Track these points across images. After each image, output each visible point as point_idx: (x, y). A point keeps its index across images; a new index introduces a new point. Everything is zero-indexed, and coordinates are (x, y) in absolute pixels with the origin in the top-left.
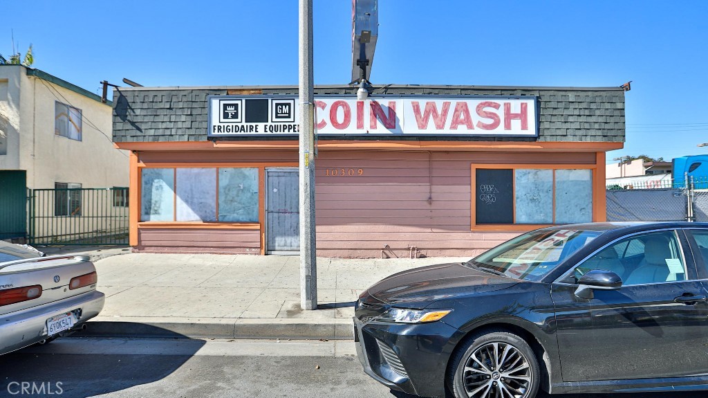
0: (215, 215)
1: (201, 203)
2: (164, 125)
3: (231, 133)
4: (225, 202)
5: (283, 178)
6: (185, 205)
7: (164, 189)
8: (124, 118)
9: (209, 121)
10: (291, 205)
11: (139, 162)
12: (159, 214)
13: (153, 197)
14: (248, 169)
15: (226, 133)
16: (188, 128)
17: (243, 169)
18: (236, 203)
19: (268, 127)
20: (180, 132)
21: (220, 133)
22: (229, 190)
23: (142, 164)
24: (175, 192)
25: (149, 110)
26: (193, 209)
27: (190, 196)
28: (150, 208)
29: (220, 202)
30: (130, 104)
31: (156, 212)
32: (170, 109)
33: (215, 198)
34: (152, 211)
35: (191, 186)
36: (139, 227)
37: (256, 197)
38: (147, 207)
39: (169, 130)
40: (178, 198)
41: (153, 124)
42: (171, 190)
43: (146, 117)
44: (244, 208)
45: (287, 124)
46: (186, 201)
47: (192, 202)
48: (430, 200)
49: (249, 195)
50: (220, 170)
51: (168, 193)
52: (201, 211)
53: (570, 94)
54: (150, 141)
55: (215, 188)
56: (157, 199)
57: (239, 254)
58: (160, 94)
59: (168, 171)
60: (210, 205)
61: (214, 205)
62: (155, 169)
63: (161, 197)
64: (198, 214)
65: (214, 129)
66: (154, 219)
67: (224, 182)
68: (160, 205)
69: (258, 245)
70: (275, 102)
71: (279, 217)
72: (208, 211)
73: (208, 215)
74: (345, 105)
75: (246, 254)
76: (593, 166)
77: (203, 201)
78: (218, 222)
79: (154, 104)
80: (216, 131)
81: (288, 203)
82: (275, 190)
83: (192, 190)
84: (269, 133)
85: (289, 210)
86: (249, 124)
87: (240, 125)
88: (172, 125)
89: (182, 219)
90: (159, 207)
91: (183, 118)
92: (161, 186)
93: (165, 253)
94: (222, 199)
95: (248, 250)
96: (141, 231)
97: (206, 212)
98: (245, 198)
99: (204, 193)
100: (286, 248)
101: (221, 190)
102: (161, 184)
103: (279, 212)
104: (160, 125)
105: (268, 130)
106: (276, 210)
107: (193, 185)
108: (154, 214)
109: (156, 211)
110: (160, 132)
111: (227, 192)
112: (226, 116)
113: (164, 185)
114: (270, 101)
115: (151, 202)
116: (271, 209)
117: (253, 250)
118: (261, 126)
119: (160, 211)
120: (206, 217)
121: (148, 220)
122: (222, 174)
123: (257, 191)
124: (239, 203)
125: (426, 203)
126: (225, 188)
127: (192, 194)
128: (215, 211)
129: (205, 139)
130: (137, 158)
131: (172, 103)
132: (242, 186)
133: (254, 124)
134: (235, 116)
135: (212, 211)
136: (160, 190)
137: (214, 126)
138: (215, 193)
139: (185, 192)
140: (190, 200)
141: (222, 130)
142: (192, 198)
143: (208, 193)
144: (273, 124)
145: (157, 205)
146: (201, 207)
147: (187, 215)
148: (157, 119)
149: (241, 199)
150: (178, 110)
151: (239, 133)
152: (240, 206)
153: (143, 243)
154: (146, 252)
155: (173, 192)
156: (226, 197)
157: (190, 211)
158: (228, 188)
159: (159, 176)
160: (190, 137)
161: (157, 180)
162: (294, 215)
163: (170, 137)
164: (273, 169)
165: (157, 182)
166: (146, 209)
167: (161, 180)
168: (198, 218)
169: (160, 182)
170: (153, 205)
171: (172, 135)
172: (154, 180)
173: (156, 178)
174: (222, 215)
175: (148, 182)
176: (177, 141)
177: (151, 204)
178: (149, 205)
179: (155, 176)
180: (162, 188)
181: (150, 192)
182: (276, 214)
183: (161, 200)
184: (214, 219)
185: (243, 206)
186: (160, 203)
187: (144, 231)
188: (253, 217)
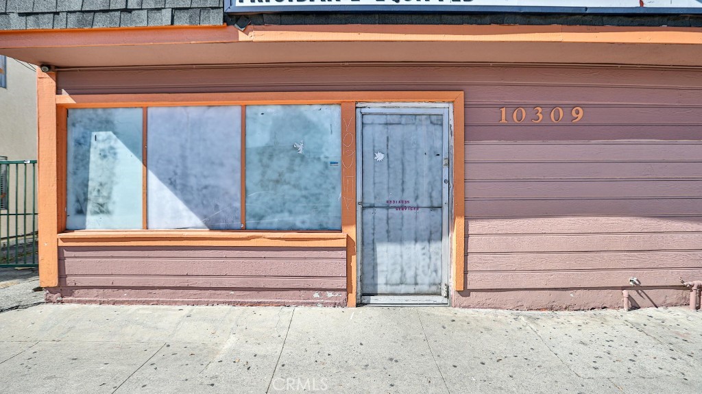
0: (238, 214)
1: (206, 187)
3: (285, 3)
4: (263, 184)
5: (399, 128)
6: (167, 193)
7: (119, 156)
10: (416, 189)
11: (58, 92)
12: (108, 212)
13: (92, 175)
14: (316, 107)
15: (273, 3)
17: (303, 109)
18: (286, 187)
21: (257, 4)
22: (271, 157)
23: (66, 99)
24: (145, 163)
26: (187, 202)
27: (179, 171)
28: (86, 200)
29: (249, 184)
31: (102, 209)
33: (238, 176)
34: (91, 207)
35: (182, 147)
36: (61, 244)
37: (335, 172)
38: (82, 199)
40: (151, 175)
42: (134, 157)
44: (305, 197)
46: (172, 184)
47: (184, 186)
49: (318, 167)
50: (249, 111)
51: (128, 162)
52: (205, 206)
54: (70, 26)
55: (238, 155)
56: (103, 180)
57: (297, 304)
59: (127, 114)
60: (227, 193)
61: (235, 190)
62: (100, 112)
63: (113, 174)
64: (197, 214)
66: (94, 225)
67: (259, 138)
68: (110, 193)
69: (342, 283)
71: (388, 219)
72: (221, 205)
73: (223, 215)
75: (313, 304)
77: (211, 181)
78: (245, 229)
81: (410, 185)
82: (380, 157)
83: (183, 157)
84: (388, 3)
85: (412, 203)
89: (160, 225)
90: (109, 198)
92: (112, 148)
93: (122, 302)
94: (254, 176)
95: (316, 295)
96: (66, 254)
97: (217, 207)
98: (308, 175)
99: (213, 163)
100: (403, 289)
101: (253, 158)
102: (112, 143)
103: (388, 208)
106: (383, 201)
107: (188, 145)
108: (96, 213)
109: (102, 205)
111: (265, 160)
113: (120, 146)
115: (87, 186)
116: (370, 200)
117: (330, 294)
119: (110, 207)
120: (217, 219)
121: (83, 228)
122: (254, 120)
123: (338, 159)
124: (296, 186)
126: (262, 152)
127: (185, 167)
128: (238, 204)
129: (216, 19)
130: (54, 83)
132: (301, 147)
135: (231, 206)
136: (110, 158)
138: (238, 164)
139: (169, 162)
140: (178, 181)
142: (185, 175)
143: (222, 165)
145: (105, 194)
146: (204, 196)
147: (172, 214)
149: (300, 178)
152: (297, 193)
153: (70, 281)
154: (79, 302)
155: (139, 164)
156: (263, 174)
157: (181, 206)
158: (269, 152)
159: (107, 125)
160: (177, 13)
161: (102, 135)
162: (423, 214)
163: (125, 16)
164: (375, 107)
165: (104, 141)
166: (78, 201)
167: (110, 133)
168: (199, 222)
169: (109, 138)
170: (95, 193)
171: (130, 11)
172: (94, 134)
173: (100, 129)
174: (254, 216)
175: (82, 141)
176: (144, 24)
177: (90, 189)
178: (85, 194)
179: (99, 125)
180: (115, 154)
181: (88, 163)
182: (381, 213)
183: (112, 182)
184: (238, 224)
185: (304, 193)
186: (111, 188)
187: (73, 254)
188: (331, 221)
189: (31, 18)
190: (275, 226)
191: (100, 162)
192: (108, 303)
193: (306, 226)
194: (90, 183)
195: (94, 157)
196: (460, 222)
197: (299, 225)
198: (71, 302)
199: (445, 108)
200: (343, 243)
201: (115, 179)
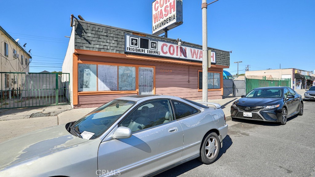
0: (117, 87)
1: (110, 82)
2: (104, 44)
3: (134, 52)
4: (121, 81)
5: (145, 72)
6: (102, 83)
8: (81, 36)
9: (125, 45)
10: (148, 83)
11: (78, 60)
12: (88, 87)
13: (84, 79)
14: (131, 67)
15: (132, 51)
16: (116, 47)
17: (129, 67)
18: (126, 82)
19: (148, 51)
20: (112, 48)
21: (130, 51)
22: (123, 76)
23: (80, 61)
24: (97, 77)
25: (96, 35)
26: (106, 85)
27: (105, 79)
28: (83, 85)
29: (119, 82)
30: (85, 30)
31: (87, 87)
32: (107, 36)
33: (117, 80)
34: (84, 86)
35: (105, 73)
36: (79, 95)
37: (134, 80)
38: (82, 84)
39: (106, 47)
40: (99, 79)
41: (98, 42)
42: (95, 75)
43: (94, 38)
45: (155, 51)
46: (103, 81)
47: (106, 82)
48: (189, 81)
49: (132, 78)
50: (119, 67)
51: (93, 77)
52: (110, 86)
53: (221, 52)
54: (96, 51)
55: (117, 75)
56: (87, 80)
58: (102, 28)
59: (93, 66)
60: (115, 83)
61: (116, 83)
62: (86, 65)
63: (89, 79)
64: (109, 88)
65: (128, 49)
66: (85, 90)
67: (121, 72)
68: (89, 83)
70: (151, 41)
72: (114, 86)
73: (114, 88)
74: (173, 47)
76: (221, 72)
77: (111, 81)
78: (118, 90)
79: (98, 32)
80: (128, 50)
81: (147, 82)
82: (142, 77)
83: (106, 76)
84: (149, 53)
85: (147, 85)
86: (142, 49)
87: (138, 49)
88: (107, 44)
89: (100, 90)
90: (89, 84)
91: (113, 42)
92: (89, 73)
93: (93, 107)
94: (120, 80)
96: (79, 97)
97: (113, 86)
98: (130, 80)
99: (112, 77)
101: (120, 76)
102: (89, 72)
104: (102, 44)
105: (148, 52)
106: (142, 85)
107: (107, 73)
108: (85, 88)
110: (102, 47)
111: (122, 77)
112: (132, 44)
113: (91, 73)
114: (149, 40)
115: (83, 81)
116: (140, 85)
118: (146, 50)
119: (89, 86)
120: (113, 89)
121: (82, 91)
122: (120, 69)
123: (135, 77)
124: (128, 82)
125: (188, 83)
126: (121, 75)
127: (106, 78)
128: (117, 86)
129: (123, 53)
130: (77, 58)
131: (108, 34)
132: (129, 75)
133: (143, 49)
134: (136, 44)
135: (115, 86)
136: (89, 75)
137: (128, 48)
138: (117, 77)
139: (103, 76)
140: (105, 81)
141: (131, 50)
142: (106, 79)
143: (114, 77)
144: (150, 50)
145: (88, 83)
146: (110, 84)
147: (103, 87)
148: (100, 40)
149: (128, 80)
150: (110, 37)
151: (138, 52)
152: (128, 83)
154: (82, 108)
155: (96, 77)
156: (122, 79)
157: (105, 86)
158: (123, 75)
159: (88, 68)
160: (117, 51)
161: (87, 70)
162: (149, 87)
163: (107, 50)
164: (142, 68)
165: (87, 71)
166: (81, 85)
167: (89, 70)
168: (109, 89)
169: (89, 71)
170: (85, 83)
171: (108, 49)
172: (85, 69)
173: (86, 69)
174: (120, 88)
175: (82, 71)
176: (111, 52)
177: (84, 82)
178: (83, 83)
179: (86, 68)
180: (90, 74)
181: (83, 76)
182: (142, 87)
183: (89, 81)
184: (117, 90)
185: (129, 83)
186: (89, 82)
187: (81, 97)
188: (133, 88)
189: (88, 48)
190: (124, 90)
191: (86, 76)
192: (89, 107)
193: (130, 89)
194: (84, 81)
195: (85, 75)
196: (155, 88)
197: (128, 89)
198: (80, 108)
199: (152, 69)
200: (137, 93)
201: (90, 80)
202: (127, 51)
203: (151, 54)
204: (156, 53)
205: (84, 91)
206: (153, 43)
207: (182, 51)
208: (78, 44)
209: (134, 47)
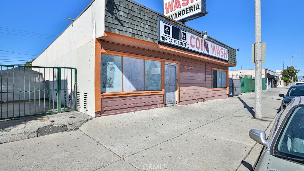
0: (143, 87)
1: (136, 80)
2: (138, 28)
3: (167, 42)
4: (148, 79)
5: (170, 68)
6: (128, 81)
7: (115, 70)
8: (112, 14)
9: (159, 32)
10: (172, 81)
11: (101, 48)
12: (112, 87)
13: (108, 75)
14: (157, 62)
15: (165, 41)
16: (150, 34)
17: (155, 62)
18: (152, 80)
19: (179, 42)
20: (146, 35)
21: (163, 41)
23: (104, 51)
24: (122, 72)
25: (129, 15)
26: (132, 84)
27: (130, 75)
28: (106, 83)
29: (145, 79)
30: (117, 6)
31: (111, 86)
32: (140, 18)
33: (143, 77)
34: (107, 85)
35: (131, 68)
36: (102, 97)
37: (160, 77)
38: (105, 83)
39: (140, 32)
40: (124, 76)
41: (131, 25)
42: (120, 70)
43: (127, 19)
44: (155, 83)
45: (185, 43)
46: (129, 79)
47: (132, 79)
49: (158, 75)
50: (145, 61)
51: (118, 73)
52: (136, 85)
53: (231, 49)
55: (143, 72)
56: (111, 77)
57: (155, 108)
58: (135, 7)
59: (118, 58)
60: (141, 81)
61: (142, 81)
62: (110, 56)
63: (114, 75)
64: (135, 87)
65: (161, 38)
66: (109, 91)
68: (113, 81)
69: (163, 102)
70: (182, 31)
71: (168, 87)
73: (140, 87)
74: (199, 40)
75: (158, 108)
76: (227, 71)
77: (137, 78)
78: (145, 91)
79: (132, 12)
80: (162, 39)
82: (167, 74)
83: (131, 71)
84: (180, 45)
85: (171, 84)
86: (174, 39)
87: (171, 38)
88: (141, 29)
89: (126, 90)
90: (113, 82)
91: (147, 27)
92: (113, 67)
93: (118, 113)
94: (146, 77)
95: (158, 105)
96: (103, 100)
97: (139, 85)
98: (156, 77)
99: (138, 74)
100: (170, 103)
101: (146, 73)
102: (113, 66)
103: (168, 85)
104: (136, 28)
105: (179, 44)
106: (167, 84)
107: (132, 68)
108: (109, 87)
109: (111, 85)
110: (135, 32)
113: (115, 67)
114: (180, 30)
115: (106, 79)
116: (165, 83)
117: (160, 105)
118: (177, 41)
119: (113, 85)
121: (105, 92)
122: (146, 63)
123: (160, 74)
124: (154, 80)
125: (204, 81)
126: (147, 72)
128: (143, 84)
129: (157, 42)
130: (100, 45)
131: (141, 15)
133: (175, 40)
134: (169, 33)
135: (142, 85)
136: (113, 70)
137: (161, 36)
138: (143, 74)
139: (128, 72)
140: (130, 78)
141: (164, 39)
142: (132, 76)
143: (140, 74)
144: (181, 42)
145: (112, 81)
146: (136, 82)
147: (129, 87)
148: (133, 22)
149: (154, 78)
150: (144, 21)
151: (170, 43)
152: (154, 81)
153: (104, 109)
154: (106, 115)
156: (148, 77)
157: (131, 85)
159: (112, 60)
160: (151, 39)
161: (111, 63)
162: (173, 86)
164: (167, 63)
165: (111, 65)
166: (104, 83)
167: (113, 63)
168: (134, 89)
169: (112, 64)
170: (109, 81)
172: (108, 62)
173: (110, 61)
174: (146, 87)
175: (105, 64)
177: (107, 80)
178: (106, 81)
179: (110, 60)
180: (114, 69)
181: (106, 71)
182: (167, 86)
183: (114, 78)
184: (143, 90)
185: (155, 82)
186: (113, 79)
187: (105, 100)
188: (159, 88)
189: (121, 31)
190: (150, 90)
191: (110, 71)
192: (114, 114)
193: (156, 89)
194: (107, 78)
195: (108, 70)
196: (179, 87)
197: (154, 89)
198: (104, 116)
199: (175, 64)
200: (163, 93)
201: (114, 77)
202: (160, 40)
203: (182, 46)
204: (186, 46)
205: (107, 92)
206: (184, 33)
207: (205, 45)
208: (109, 25)
209: (167, 36)
